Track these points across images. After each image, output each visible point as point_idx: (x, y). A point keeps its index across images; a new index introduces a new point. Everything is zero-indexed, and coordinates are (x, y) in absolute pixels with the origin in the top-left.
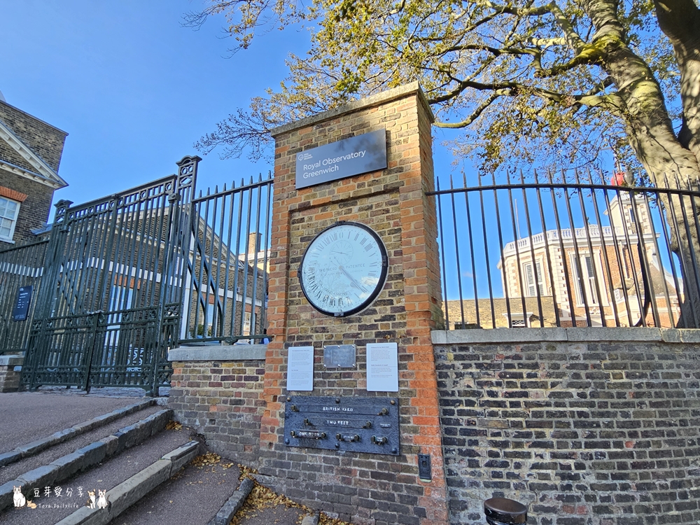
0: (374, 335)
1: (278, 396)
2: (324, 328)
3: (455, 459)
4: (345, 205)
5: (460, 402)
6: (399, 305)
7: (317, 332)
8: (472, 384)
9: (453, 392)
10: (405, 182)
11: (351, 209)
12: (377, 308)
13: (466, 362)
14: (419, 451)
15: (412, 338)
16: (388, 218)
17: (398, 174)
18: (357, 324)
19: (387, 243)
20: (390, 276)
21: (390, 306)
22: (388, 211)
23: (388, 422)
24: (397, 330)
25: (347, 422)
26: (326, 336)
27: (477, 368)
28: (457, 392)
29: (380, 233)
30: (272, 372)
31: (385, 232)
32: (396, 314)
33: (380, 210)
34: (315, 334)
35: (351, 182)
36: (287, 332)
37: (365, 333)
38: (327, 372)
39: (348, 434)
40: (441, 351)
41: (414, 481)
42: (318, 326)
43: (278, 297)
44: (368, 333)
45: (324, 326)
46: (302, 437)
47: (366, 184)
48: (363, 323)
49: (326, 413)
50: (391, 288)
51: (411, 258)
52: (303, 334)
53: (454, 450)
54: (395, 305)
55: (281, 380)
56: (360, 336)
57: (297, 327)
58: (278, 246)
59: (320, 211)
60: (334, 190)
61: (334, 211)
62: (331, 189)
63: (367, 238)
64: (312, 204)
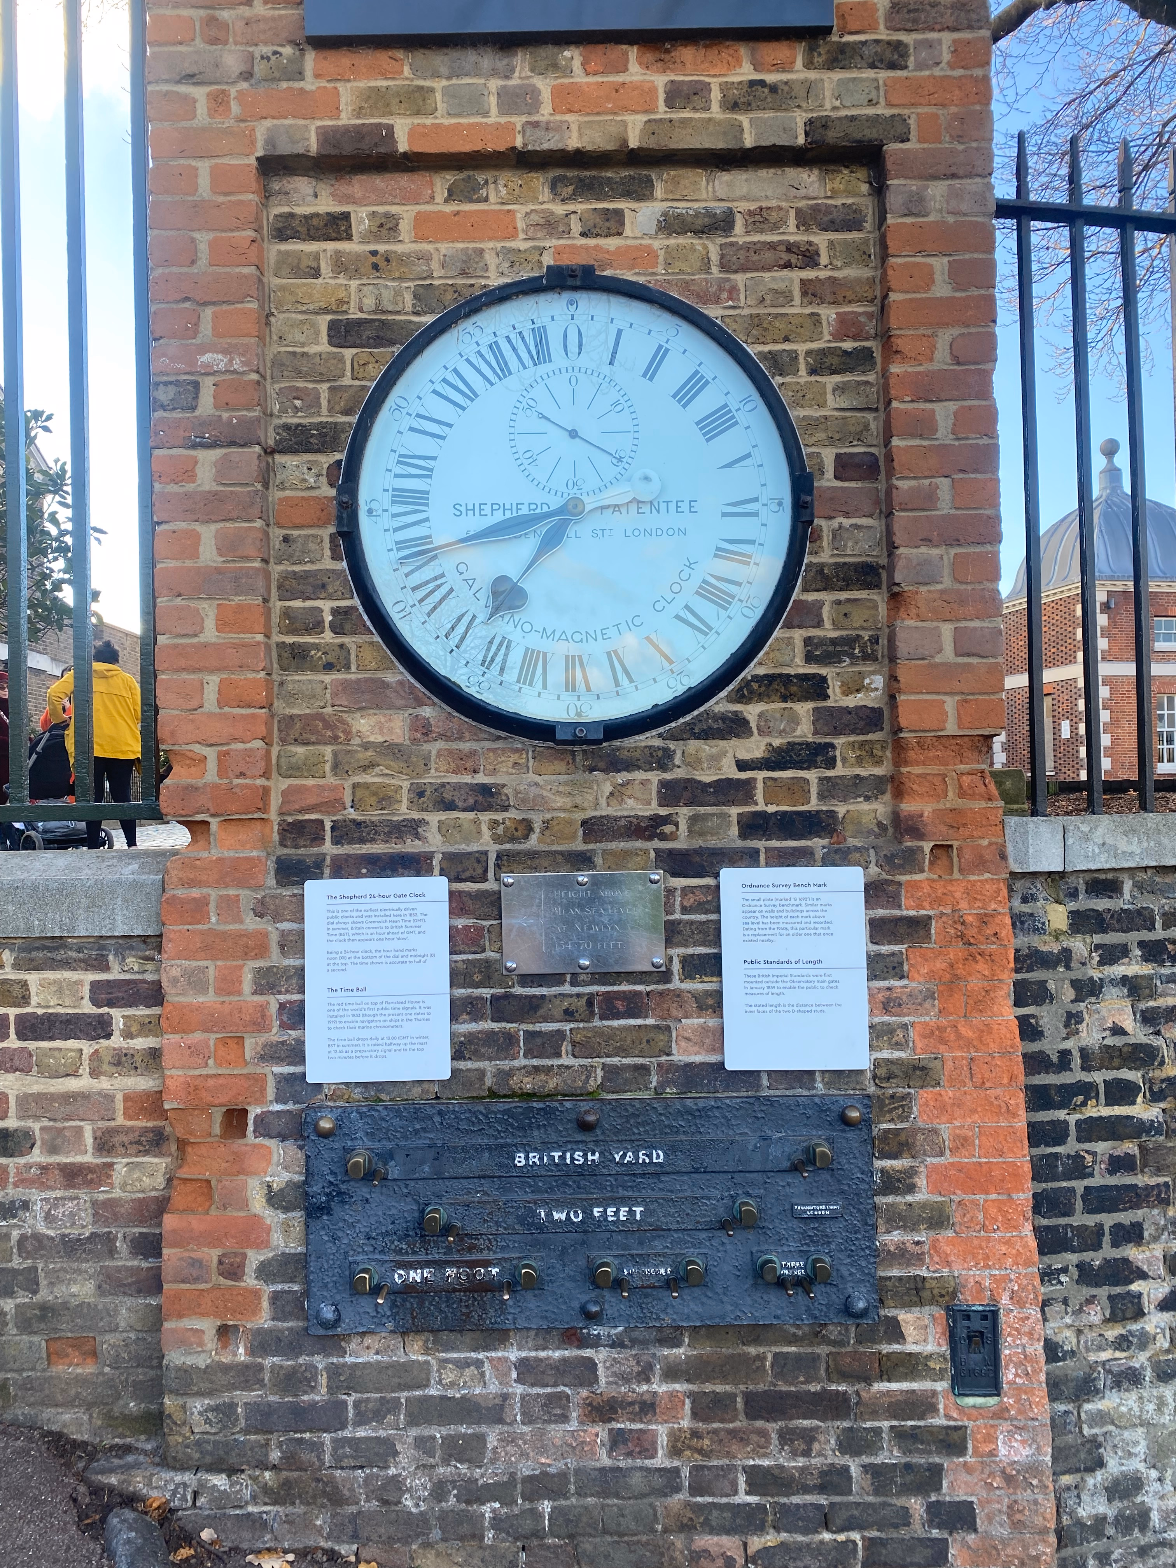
0: (734, 831)
1: (254, 1111)
2: (485, 790)
3: (1065, 1302)
4: (585, 189)
5: (1087, 1090)
6: (851, 701)
7: (450, 806)
8: (1128, 1023)
9: (1065, 1055)
10: (912, 122)
11: (619, 214)
12: (752, 711)
13: (1112, 938)
14: (954, 1294)
15: (927, 846)
16: (809, 290)
17: (883, 75)
18: (654, 777)
19: (803, 413)
20: (820, 569)
21: (810, 705)
22: (809, 258)
23: (828, 1197)
24: (841, 810)
25: (638, 1210)
26: (494, 824)
27: (1146, 959)
28: (1076, 1054)
29: (772, 358)
30: (209, 999)
31: (793, 357)
32: (839, 741)
33: (772, 246)
34: (434, 818)
35: (634, 67)
36: (275, 802)
37: (694, 820)
38: (518, 990)
39: (642, 1260)
40: (1025, 900)
41: (932, 1409)
42: (454, 779)
43: (222, 625)
44: (706, 817)
45: (481, 778)
46: (409, 1288)
47: (716, 95)
48: (680, 773)
49: (529, 1173)
50: (819, 624)
51: (929, 499)
52: (374, 815)
53: (1064, 1270)
54: (837, 698)
55: (262, 1039)
56: (668, 829)
57: (331, 780)
58: (203, 349)
59: (441, 194)
60: (535, 92)
61: (520, 210)
62: (514, 82)
63: (703, 370)
64: (403, 147)
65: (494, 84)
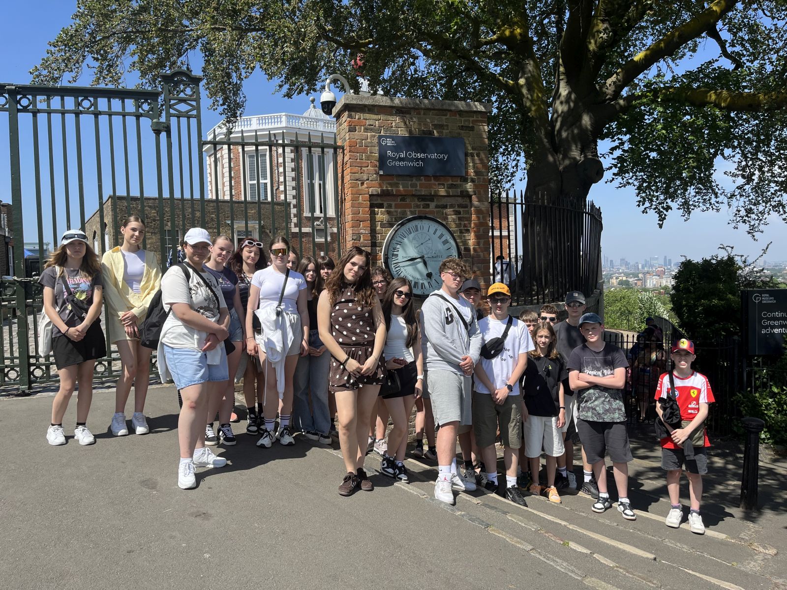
4: (423, 200)
10: (476, 192)
11: (429, 205)
16: (459, 219)
19: (459, 240)
29: (454, 231)
31: (457, 230)
33: (454, 211)
35: (432, 181)
47: (445, 186)
58: (361, 229)
59: (399, 200)
60: (416, 184)
61: (412, 203)
62: (413, 182)
63: (444, 233)
64: (395, 193)
65: (410, 183)
